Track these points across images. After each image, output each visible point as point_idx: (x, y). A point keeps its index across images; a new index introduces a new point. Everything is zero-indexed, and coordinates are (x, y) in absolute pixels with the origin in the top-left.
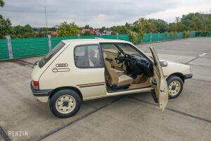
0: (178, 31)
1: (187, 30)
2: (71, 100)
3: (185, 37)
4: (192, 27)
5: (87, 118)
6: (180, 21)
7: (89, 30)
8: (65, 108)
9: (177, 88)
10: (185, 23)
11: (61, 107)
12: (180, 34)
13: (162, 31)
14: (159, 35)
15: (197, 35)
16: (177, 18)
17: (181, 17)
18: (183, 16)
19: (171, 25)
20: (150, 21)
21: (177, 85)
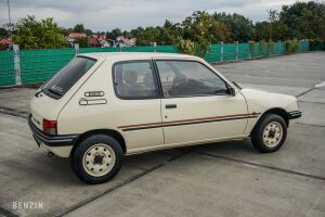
0: (276, 39)
1: (292, 38)
2: (107, 153)
3: (289, 51)
4: (302, 31)
5: (134, 183)
6: (278, 19)
7: (84, 35)
8: (97, 167)
9: (277, 135)
10: (289, 24)
11: (91, 165)
12: (280, 45)
13: (243, 38)
14: (238, 47)
15: (313, 48)
16: (272, 13)
17: (280, 10)
18: (285, 8)
19: (259, 26)
20: (216, 17)
21: (277, 129)
